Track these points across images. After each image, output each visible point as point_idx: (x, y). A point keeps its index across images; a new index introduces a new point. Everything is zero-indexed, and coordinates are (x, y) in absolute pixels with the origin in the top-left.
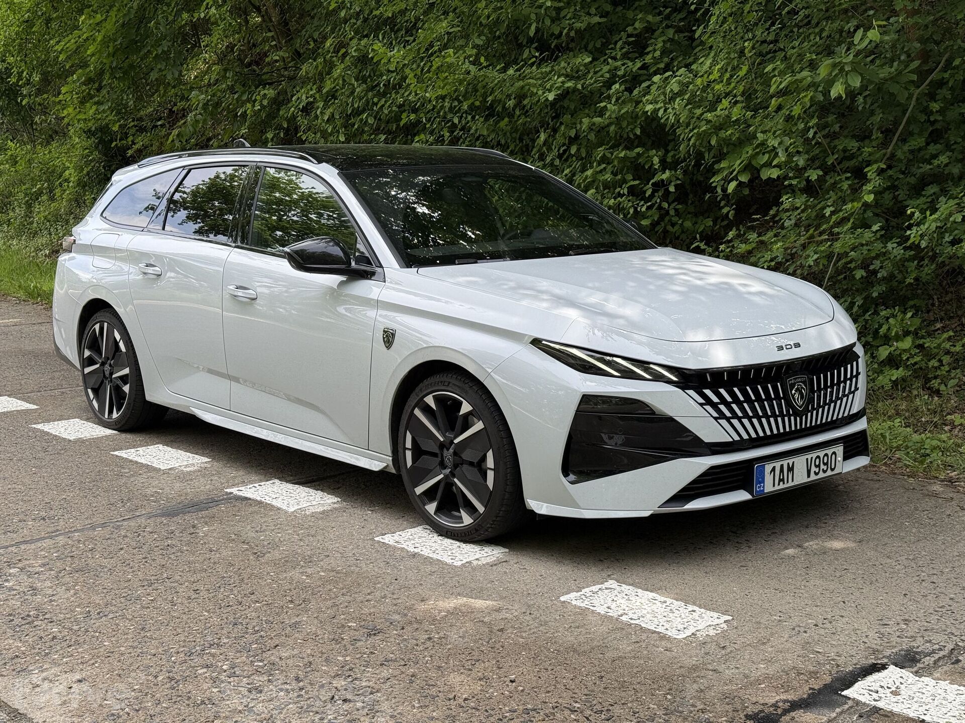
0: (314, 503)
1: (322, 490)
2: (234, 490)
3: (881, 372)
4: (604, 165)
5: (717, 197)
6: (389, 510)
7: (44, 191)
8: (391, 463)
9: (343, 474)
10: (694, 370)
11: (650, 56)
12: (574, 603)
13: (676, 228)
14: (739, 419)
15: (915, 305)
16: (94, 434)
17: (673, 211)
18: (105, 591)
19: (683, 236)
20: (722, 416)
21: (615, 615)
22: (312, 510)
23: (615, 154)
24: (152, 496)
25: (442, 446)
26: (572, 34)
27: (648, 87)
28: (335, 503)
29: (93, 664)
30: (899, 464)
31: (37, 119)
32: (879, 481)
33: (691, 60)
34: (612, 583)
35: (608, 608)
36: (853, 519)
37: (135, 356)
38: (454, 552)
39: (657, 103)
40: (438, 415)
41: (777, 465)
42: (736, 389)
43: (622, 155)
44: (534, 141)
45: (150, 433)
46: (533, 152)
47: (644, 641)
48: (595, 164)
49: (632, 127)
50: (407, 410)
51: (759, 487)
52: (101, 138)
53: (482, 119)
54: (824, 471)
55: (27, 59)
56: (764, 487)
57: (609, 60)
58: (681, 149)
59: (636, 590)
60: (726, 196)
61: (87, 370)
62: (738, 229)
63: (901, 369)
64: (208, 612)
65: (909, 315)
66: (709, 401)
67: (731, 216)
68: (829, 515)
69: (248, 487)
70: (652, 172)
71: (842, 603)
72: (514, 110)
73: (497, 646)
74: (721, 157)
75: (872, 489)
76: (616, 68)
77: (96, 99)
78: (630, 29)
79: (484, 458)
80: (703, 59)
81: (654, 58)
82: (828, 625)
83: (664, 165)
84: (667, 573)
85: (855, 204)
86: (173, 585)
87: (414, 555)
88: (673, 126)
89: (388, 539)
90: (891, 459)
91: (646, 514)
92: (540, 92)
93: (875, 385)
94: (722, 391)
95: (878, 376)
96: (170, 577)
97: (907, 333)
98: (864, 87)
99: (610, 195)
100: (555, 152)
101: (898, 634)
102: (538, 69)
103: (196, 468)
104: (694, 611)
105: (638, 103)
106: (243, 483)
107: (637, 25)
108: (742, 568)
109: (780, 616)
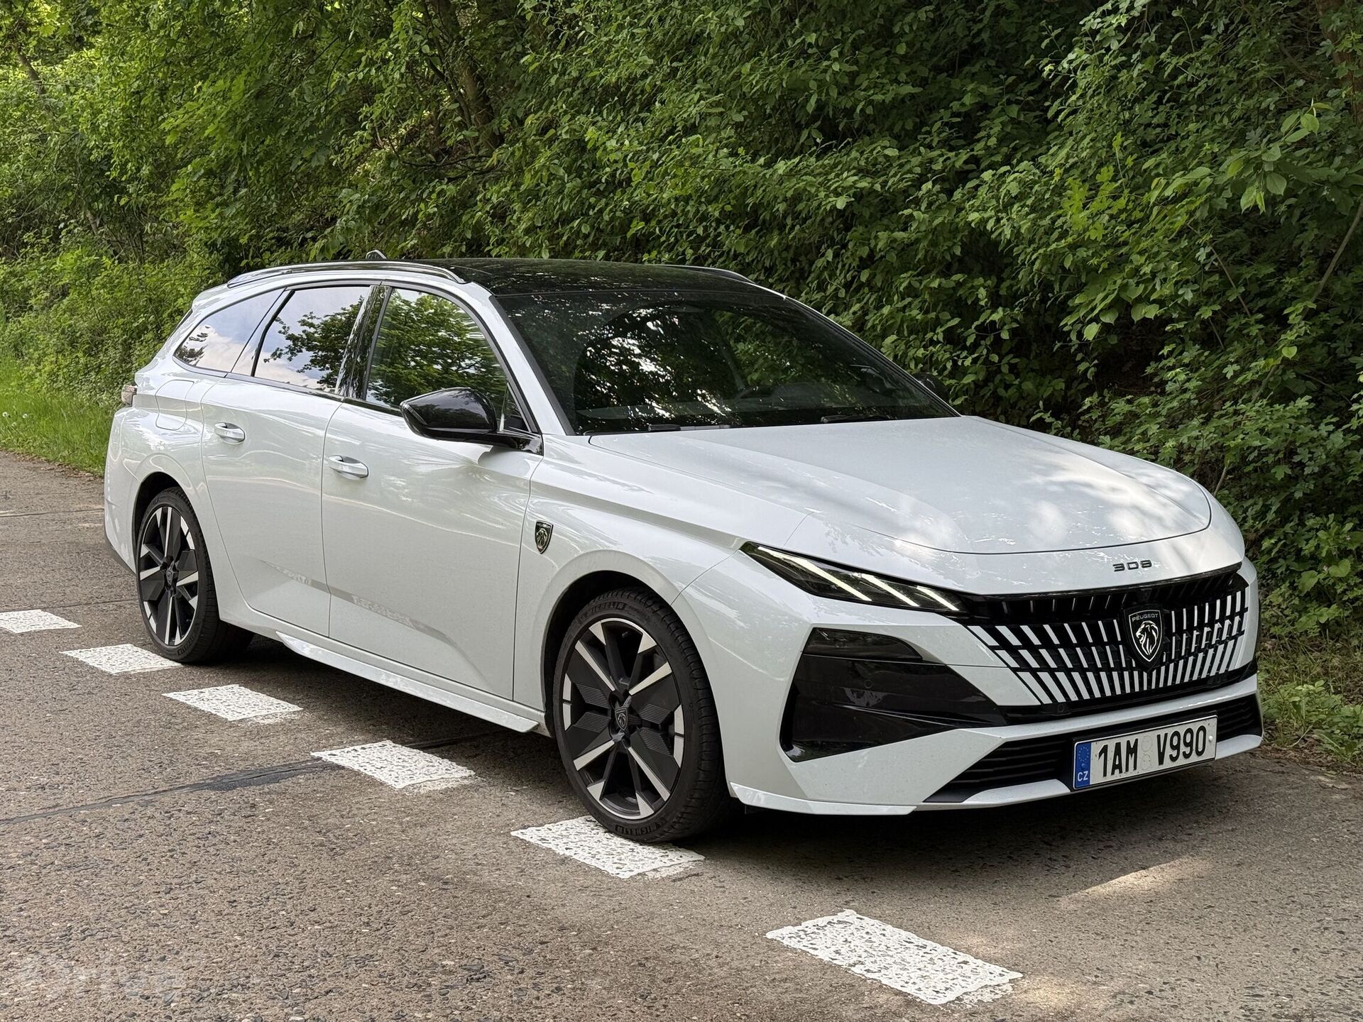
0: (435, 777)
1: (451, 759)
2: (325, 755)
3: (1305, 610)
4: (909, 299)
5: (1071, 346)
6: (542, 791)
7: (150, 327)
8: (543, 722)
9: (487, 735)
10: (984, 596)
11: (981, 144)
12: (786, 942)
13: (1011, 391)
14: (1052, 672)
15: (1358, 512)
16: (147, 666)
17: (1007, 366)
18: (102, 898)
19: (1021, 404)
20: (1024, 666)
21: (844, 964)
22: (430, 787)
23: (924, 283)
24: (205, 759)
25: (614, 698)
26: (869, 110)
27: (976, 188)
28: (466, 778)
29: (56, 1008)
30: (1318, 749)
31: (147, 228)
32: (1283, 772)
33: (1040, 151)
34: (849, 915)
35: (837, 952)
36: (1233, 830)
37: (207, 557)
38: (623, 857)
39: (985, 210)
40: (608, 652)
41: (1111, 744)
42: (1047, 627)
43: (935, 284)
44: (811, 263)
45: (228, 667)
46: (810, 279)
47: (881, 1006)
48: (896, 298)
49: (950, 244)
50: (567, 642)
51: (1082, 776)
52: (229, 253)
53: (739, 231)
54: (1187, 756)
55: (133, 144)
56: (1088, 776)
57: (922, 149)
58: (1020, 277)
59: (883, 927)
60: (1084, 345)
61: (145, 574)
62: (1101, 395)
63: (1334, 606)
64: (241, 935)
65: (1349, 526)
66: (1004, 644)
67: (1089, 375)
68: (1197, 822)
69: (346, 750)
70: (976, 310)
71: (1196, 959)
72: (785, 217)
73: (657, 1005)
74: (1079, 288)
75: (1269, 785)
76: (931, 161)
77: (219, 199)
78: (955, 105)
79: (670, 720)
80: (1056, 148)
81: (987, 148)
82: (1169, 994)
83: (995, 301)
84: (935, 902)
85: (1271, 361)
86: (202, 892)
87: (564, 860)
88: (1009, 242)
89: (531, 835)
90: (1306, 741)
91: (905, 811)
92: (822, 194)
93: (1295, 630)
94: (1026, 629)
95: (1300, 616)
96: (200, 879)
97: (1344, 553)
98: (1289, 193)
99: (918, 343)
100: (841, 279)
101: (1275, 1011)
102: (817, 161)
103: (278, 720)
104: (966, 963)
105: (960, 210)
106: (341, 744)
107: (968, 100)
108: (1050, 899)
109: (1096, 976)
